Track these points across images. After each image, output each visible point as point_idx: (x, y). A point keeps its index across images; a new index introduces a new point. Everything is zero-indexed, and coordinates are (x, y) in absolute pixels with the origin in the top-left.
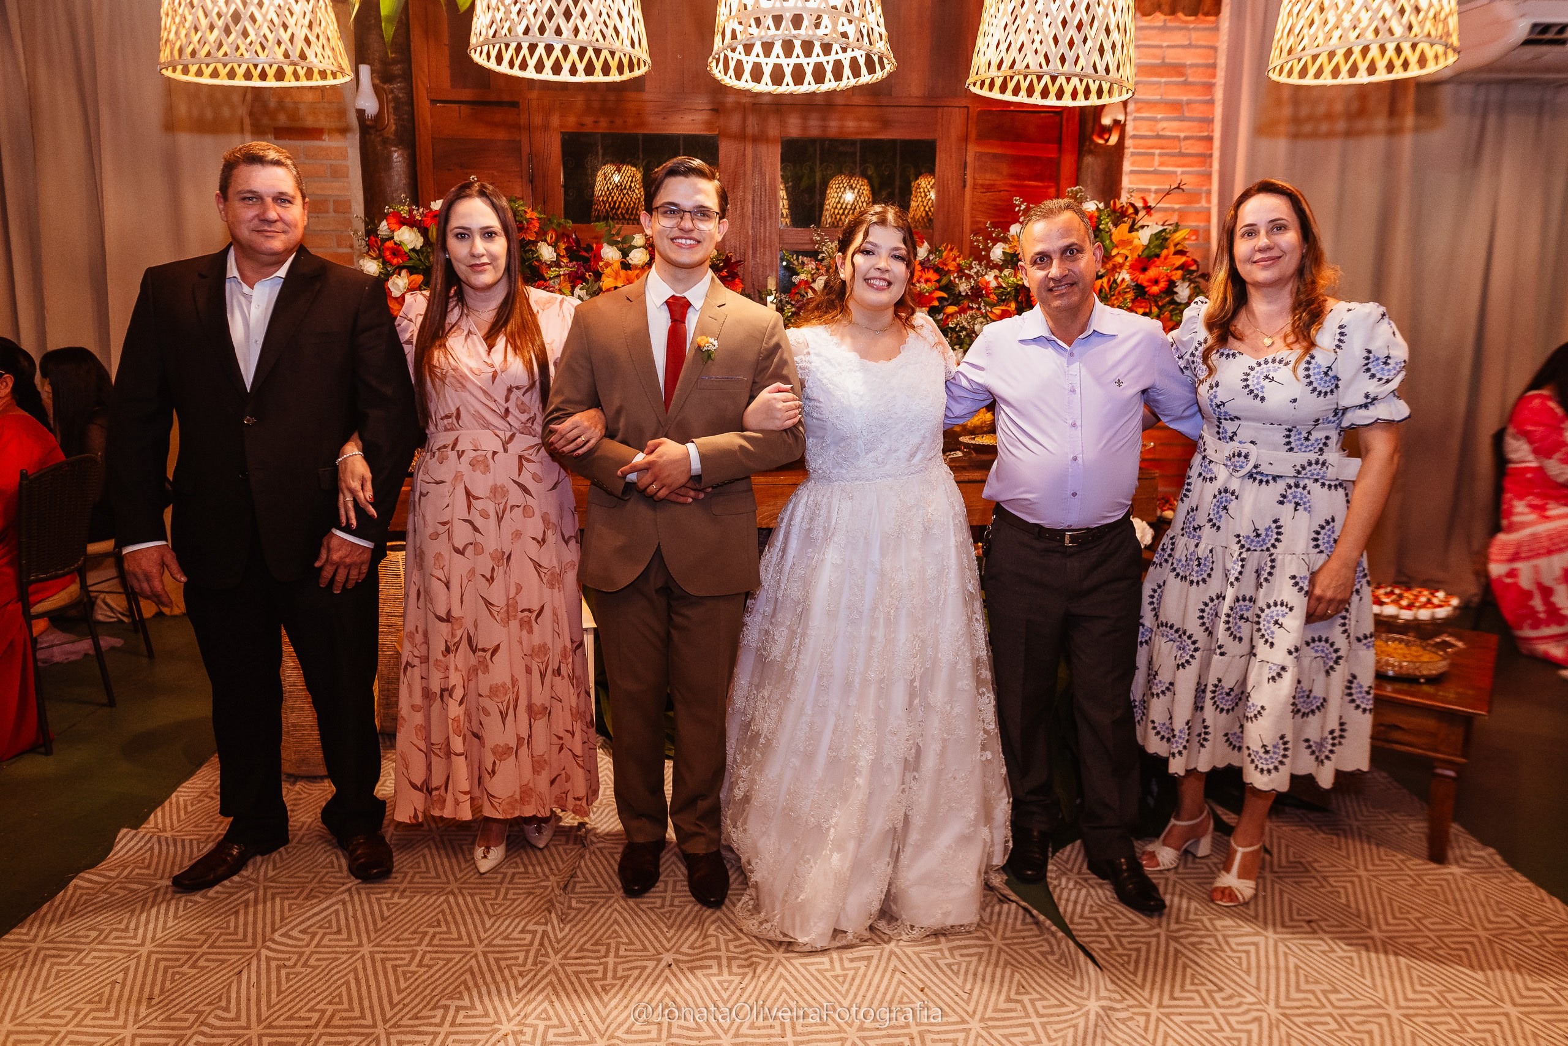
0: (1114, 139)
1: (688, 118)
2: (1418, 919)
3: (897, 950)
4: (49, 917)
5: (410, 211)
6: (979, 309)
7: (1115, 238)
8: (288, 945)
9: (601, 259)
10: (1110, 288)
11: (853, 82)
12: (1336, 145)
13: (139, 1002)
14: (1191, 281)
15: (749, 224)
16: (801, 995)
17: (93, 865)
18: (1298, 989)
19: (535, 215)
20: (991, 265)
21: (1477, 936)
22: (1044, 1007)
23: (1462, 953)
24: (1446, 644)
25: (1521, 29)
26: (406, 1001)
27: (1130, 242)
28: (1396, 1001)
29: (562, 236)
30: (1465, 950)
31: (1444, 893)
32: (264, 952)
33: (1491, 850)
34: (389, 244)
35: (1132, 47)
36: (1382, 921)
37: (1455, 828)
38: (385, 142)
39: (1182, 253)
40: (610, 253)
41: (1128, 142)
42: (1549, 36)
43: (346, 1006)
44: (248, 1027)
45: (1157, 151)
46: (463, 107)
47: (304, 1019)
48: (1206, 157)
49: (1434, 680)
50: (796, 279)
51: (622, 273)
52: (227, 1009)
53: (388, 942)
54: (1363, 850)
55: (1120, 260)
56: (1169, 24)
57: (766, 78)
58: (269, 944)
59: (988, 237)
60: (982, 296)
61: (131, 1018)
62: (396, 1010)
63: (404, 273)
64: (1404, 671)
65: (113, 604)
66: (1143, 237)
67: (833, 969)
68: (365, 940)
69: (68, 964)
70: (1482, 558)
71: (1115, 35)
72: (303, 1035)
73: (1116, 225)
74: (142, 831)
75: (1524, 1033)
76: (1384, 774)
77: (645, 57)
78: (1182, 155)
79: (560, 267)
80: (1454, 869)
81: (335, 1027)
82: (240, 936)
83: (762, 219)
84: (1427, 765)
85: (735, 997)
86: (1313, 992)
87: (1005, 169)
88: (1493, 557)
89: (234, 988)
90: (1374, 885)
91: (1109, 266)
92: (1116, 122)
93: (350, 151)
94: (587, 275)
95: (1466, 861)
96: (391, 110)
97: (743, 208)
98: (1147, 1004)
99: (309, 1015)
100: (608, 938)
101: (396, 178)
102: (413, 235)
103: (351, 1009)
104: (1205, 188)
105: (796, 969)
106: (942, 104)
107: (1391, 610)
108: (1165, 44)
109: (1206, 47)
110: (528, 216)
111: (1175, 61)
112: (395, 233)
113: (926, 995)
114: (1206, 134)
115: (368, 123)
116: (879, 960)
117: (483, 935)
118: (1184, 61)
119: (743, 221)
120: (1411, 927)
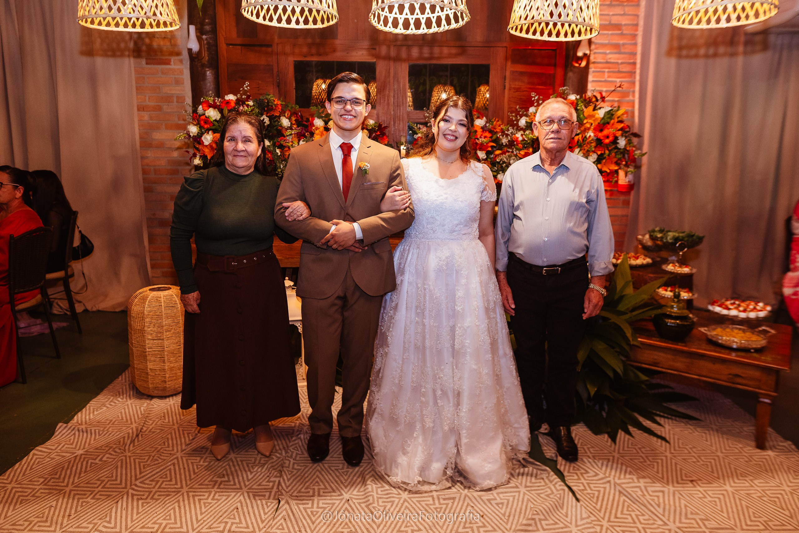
0: (584, 64)
1: (360, 52)
2: (751, 480)
3: (469, 494)
4: (19, 470)
5: (214, 101)
6: (512, 152)
7: (586, 114)
8: (143, 488)
9: (314, 126)
10: (583, 140)
11: (447, 28)
12: (701, 62)
13: (63, 517)
14: (626, 137)
15: (392, 108)
17: (43, 443)
18: (687, 518)
19: (279, 103)
20: (519, 129)
22: (547, 525)
23: (776, 500)
24: (765, 332)
26: (205, 519)
27: (593, 116)
28: (741, 526)
29: (294, 113)
30: (778, 498)
31: (765, 466)
32: (131, 491)
33: (790, 443)
34: (203, 117)
36: (731, 482)
37: (770, 431)
38: (203, 66)
39: (621, 122)
40: (318, 122)
41: (591, 66)
43: (173, 521)
45: (607, 70)
46: (243, 47)
47: (150, 528)
48: (632, 74)
49: (759, 351)
50: (416, 137)
52: (109, 522)
53: (196, 486)
54: (719, 441)
55: (588, 125)
56: (613, 3)
57: (400, 26)
58: (133, 487)
59: (517, 113)
60: (514, 145)
61: (59, 526)
62: (199, 524)
63: (210, 132)
64: (743, 346)
65: (61, 305)
66: (601, 113)
67: (434, 504)
68: (184, 485)
69: (27, 496)
70: (779, 285)
73: (586, 107)
74: (70, 425)
76: (730, 400)
77: (335, 13)
78: (619, 72)
79: (292, 129)
80: (770, 453)
82: (118, 482)
83: (399, 106)
84: (755, 396)
86: (694, 519)
87: (526, 79)
88: (786, 285)
89: (114, 510)
90: (726, 461)
91: (582, 129)
92: (585, 55)
93: (184, 70)
94: (306, 134)
95: (776, 449)
96: (206, 49)
97: (388, 100)
98: (602, 520)
99: (153, 526)
100: (313, 486)
101: (209, 84)
102: (215, 112)
103: (176, 523)
104: (632, 90)
105: (415, 504)
106: (493, 45)
107: (734, 313)
108: (611, 13)
109: (633, 15)
110: (275, 103)
111: (616, 22)
112: (206, 112)
113: (484, 519)
114: (632, 61)
115: (194, 56)
116: (459, 500)
117: (247, 483)
118: (620, 22)
119: (388, 107)
120: (747, 485)
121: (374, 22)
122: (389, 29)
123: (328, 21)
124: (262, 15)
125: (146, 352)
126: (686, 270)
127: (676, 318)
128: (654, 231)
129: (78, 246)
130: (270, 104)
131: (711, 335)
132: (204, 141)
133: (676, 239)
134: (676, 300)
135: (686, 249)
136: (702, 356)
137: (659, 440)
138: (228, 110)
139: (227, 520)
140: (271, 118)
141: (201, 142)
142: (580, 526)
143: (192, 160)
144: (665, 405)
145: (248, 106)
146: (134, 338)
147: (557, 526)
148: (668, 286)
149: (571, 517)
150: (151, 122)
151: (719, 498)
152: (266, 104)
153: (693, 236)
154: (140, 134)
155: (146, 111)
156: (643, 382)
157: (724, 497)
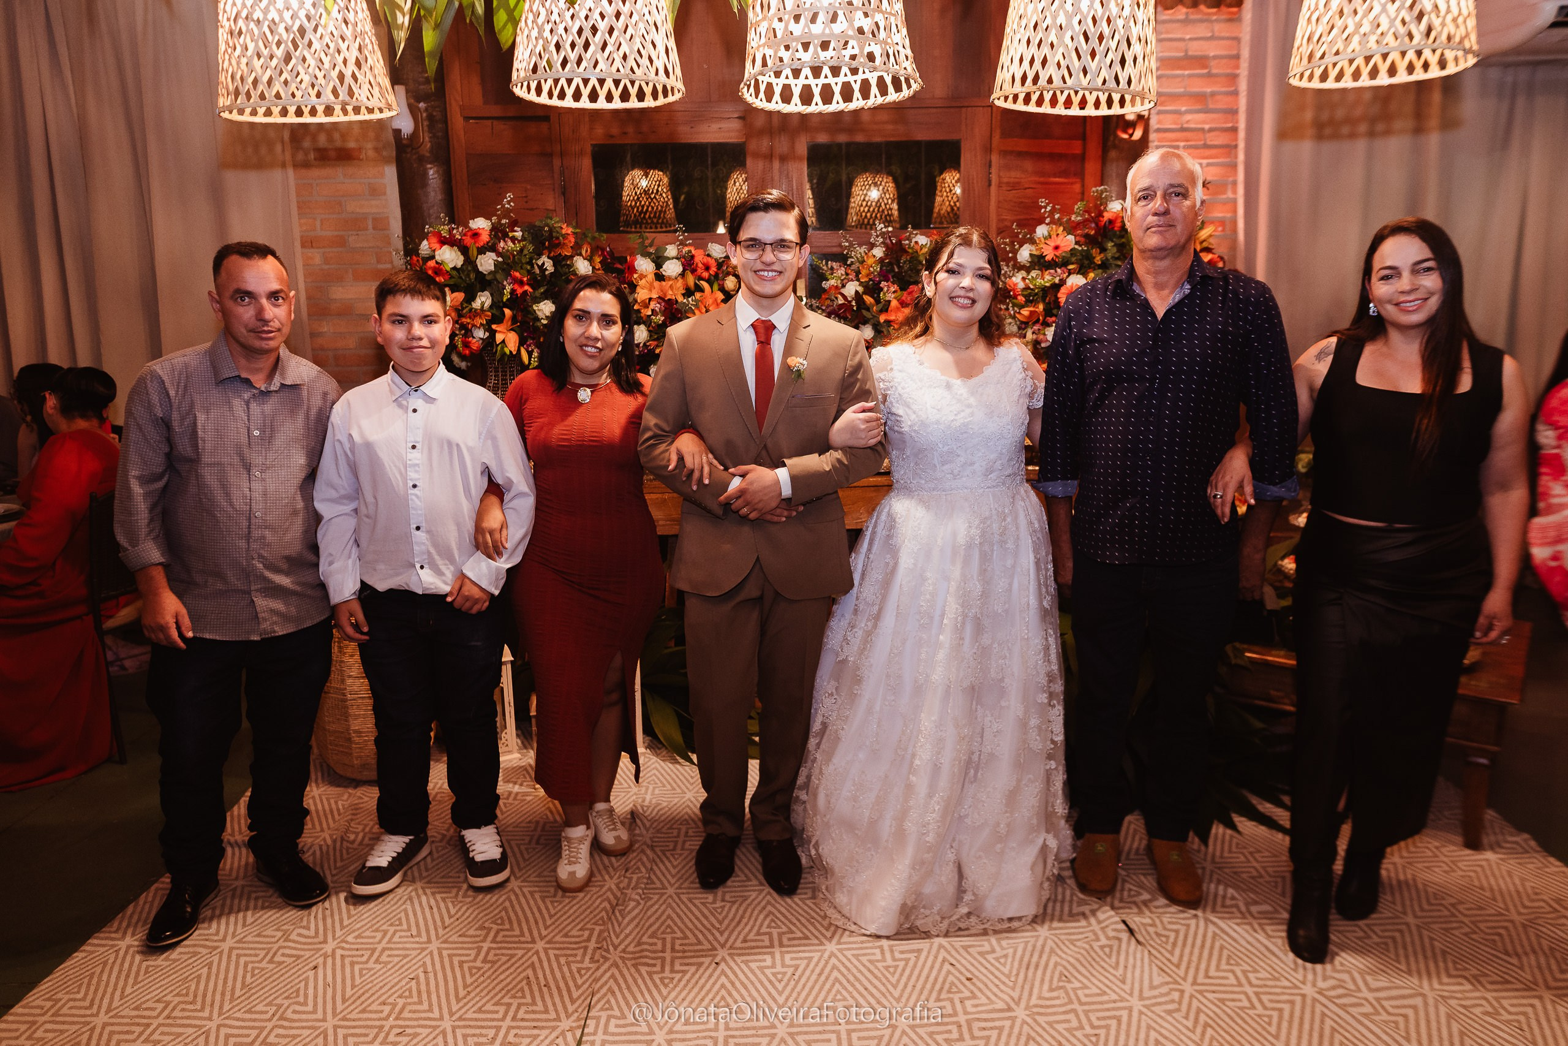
0: (1138, 134)
1: (715, 126)
2: (1453, 905)
4: (136, 917)
5: (450, 231)
9: (635, 271)
11: (880, 100)
12: (1360, 146)
13: (223, 994)
16: (853, 985)
19: (570, 230)
20: (1019, 267)
21: (1512, 921)
23: (1496, 938)
25: (1546, 16)
26: (471, 996)
29: (596, 249)
30: (1500, 935)
31: (1480, 879)
33: (1526, 836)
34: (431, 263)
35: (1153, 59)
36: (1417, 908)
37: (1490, 814)
38: (422, 160)
39: (1208, 249)
40: (644, 265)
41: (1152, 136)
43: (415, 999)
44: (324, 1020)
46: (495, 122)
47: (376, 1012)
48: (1232, 148)
51: (657, 284)
52: (304, 1003)
53: (454, 938)
56: (1192, 17)
57: (796, 99)
59: (1014, 237)
61: (216, 1010)
62: (461, 1004)
67: (884, 960)
68: (433, 937)
71: (1137, 48)
72: (375, 1027)
75: (1557, 1016)
77: (680, 85)
78: (1206, 146)
80: (1489, 855)
81: (405, 1019)
84: (1463, 754)
85: (789, 988)
87: (1030, 166)
88: (1533, 541)
89: (311, 982)
90: (1409, 872)
92: (1140, 116)
93: (387, 170)
95: (1503, 848)
96: (426, 128)
98: (1182, 982)
99: (380, 1008)
100: (663, 933)
101: (432, 194)
102: (453, 254)
103: (420, 1003)
104: (1231, 179)
105: (849, 960)
106: (966, 104)
108: (1188, 37)
109: (1228, 38)
110: (564, 232)
111: (1199, 53)
112: (437, 253)
113: (974, 984)
114: (1230, 125)
115: (405, 142)
116: (929, 953)
117: (544, 933)
118: (1206, 53)
120: (1446, 913)
121: (748, 96)
122: (776, 105)
123: (665, 95)
124: (546, 88)
125: (346, 700)
130: (554, 234)
138: (477, 248)
139: (511, 1001)
140: (557, 261)
142: (1149, 998)
145: (513, 239)
147: (1105, 998)
149: (1133, 984)
150: (326, 267)
151: (1393, 938)
152: (546, 234)
154: (307, 291)
155: (318, 248)
156: (1256, 732)
157: (1403, 936)
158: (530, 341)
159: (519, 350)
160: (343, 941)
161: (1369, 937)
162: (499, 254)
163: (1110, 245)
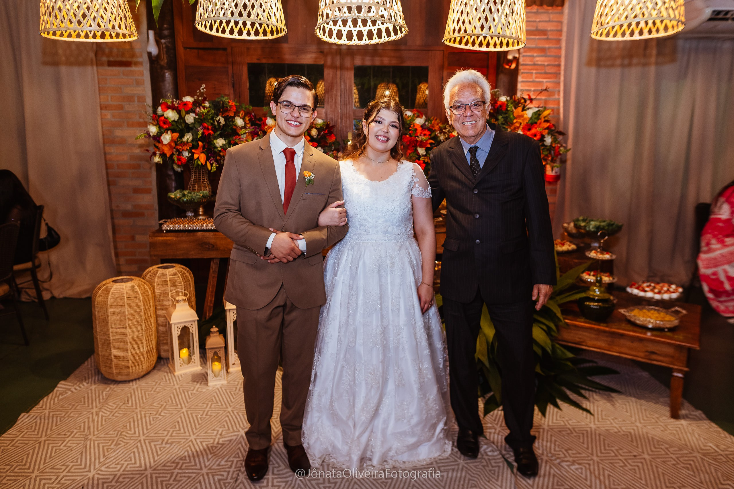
0: (513, 66)
1: (307, 56)
2: (667, 448)
5: (172, 102)
7: (515, 115)
9: (266, 125)
11: (387, 39)
14: (552, 135)
15: (339, 106)
19: (234, 104)
21: (696, 457)
23: (689, 466)
24: (677, 312)
25: (708, 13)
27: (522, 116)
29: (247, 113)
30: (690, 464)
31: (678, 434)
33: (700, 412)
34: (162, 118)
36: (649, 450)
38: (162, 68)
39: (547, 121)
41: (520, 67)
42: (720, 16)
45: (534, 72)
46: (200, 51)
48: (557, 75)
49: (672, 330)
54: (638, 412)
55: (518, 125)
56: (540, 11)
57: (344, 37)
63: (169, 132)
64: (658, 325)
65: (30, 293)
66: (529, 114)
73: (515, 108)
74: (31, 414)
77: (284, 27)
78: (546, 73)
79: (246, 128)
80: (683, 422)
83: (345, 104)
84: (668, 371)
90: (644, 430)
91: (513, 128)
92: (515, 58)
93: (145, 72)
94: (259, 133)
95: (689, 418)
96: (164, 52)
97: (336, 99)
101: (168, 85)
102: (174, 114)
104: (557, 89)
106: (431, 49)
107: (649, 295)
108: (538, 20)
109: (557, 22)
110: (230, 104)
111: (543, 28)
112: (165, 113)
114: (557, 63)
115: (153, 59)
118: (546, 28)
119: (336, 106)
120: (663, 453)
122: (334, 40)
123: (277, 33)
124: (215, 27)
125: (109, 340)
126: (607, 257)
127: (598, 301)
128: (578, 220)
129: (45, 238)
130: (225, 105)
131: (629, 316)
132: (163, 140)
133: (598, 228)
134: (598, 284)
135: (606, 237)
136: (622, 335)
137: (585, 413)
138: (185, 111)
140: (226, 118)
141: (160, 141)
143: (152, 158)
144: (589, 378)
145: (204, 107)
146: (98, 328)
148: (591, 271)
150: (113, 120)
151: (638, 466)
152: (221, 105)
153: (613, 224)
155: (109, 110)
156: (569, 359)
157: (643, 465)
158: (212, 158)
159: (206, 163)
160: (99, 470)
161: (626, 466)
162: (196, 114)
163: (500, 117)
